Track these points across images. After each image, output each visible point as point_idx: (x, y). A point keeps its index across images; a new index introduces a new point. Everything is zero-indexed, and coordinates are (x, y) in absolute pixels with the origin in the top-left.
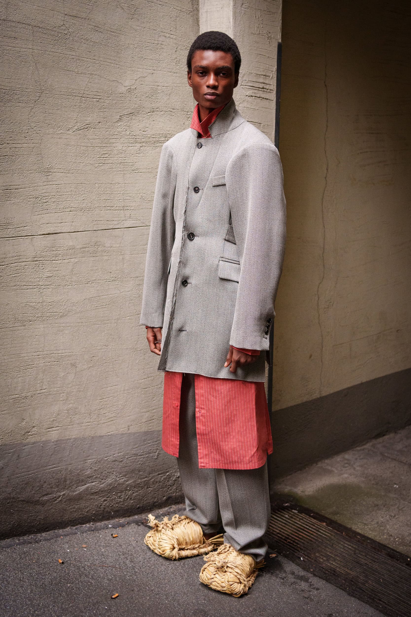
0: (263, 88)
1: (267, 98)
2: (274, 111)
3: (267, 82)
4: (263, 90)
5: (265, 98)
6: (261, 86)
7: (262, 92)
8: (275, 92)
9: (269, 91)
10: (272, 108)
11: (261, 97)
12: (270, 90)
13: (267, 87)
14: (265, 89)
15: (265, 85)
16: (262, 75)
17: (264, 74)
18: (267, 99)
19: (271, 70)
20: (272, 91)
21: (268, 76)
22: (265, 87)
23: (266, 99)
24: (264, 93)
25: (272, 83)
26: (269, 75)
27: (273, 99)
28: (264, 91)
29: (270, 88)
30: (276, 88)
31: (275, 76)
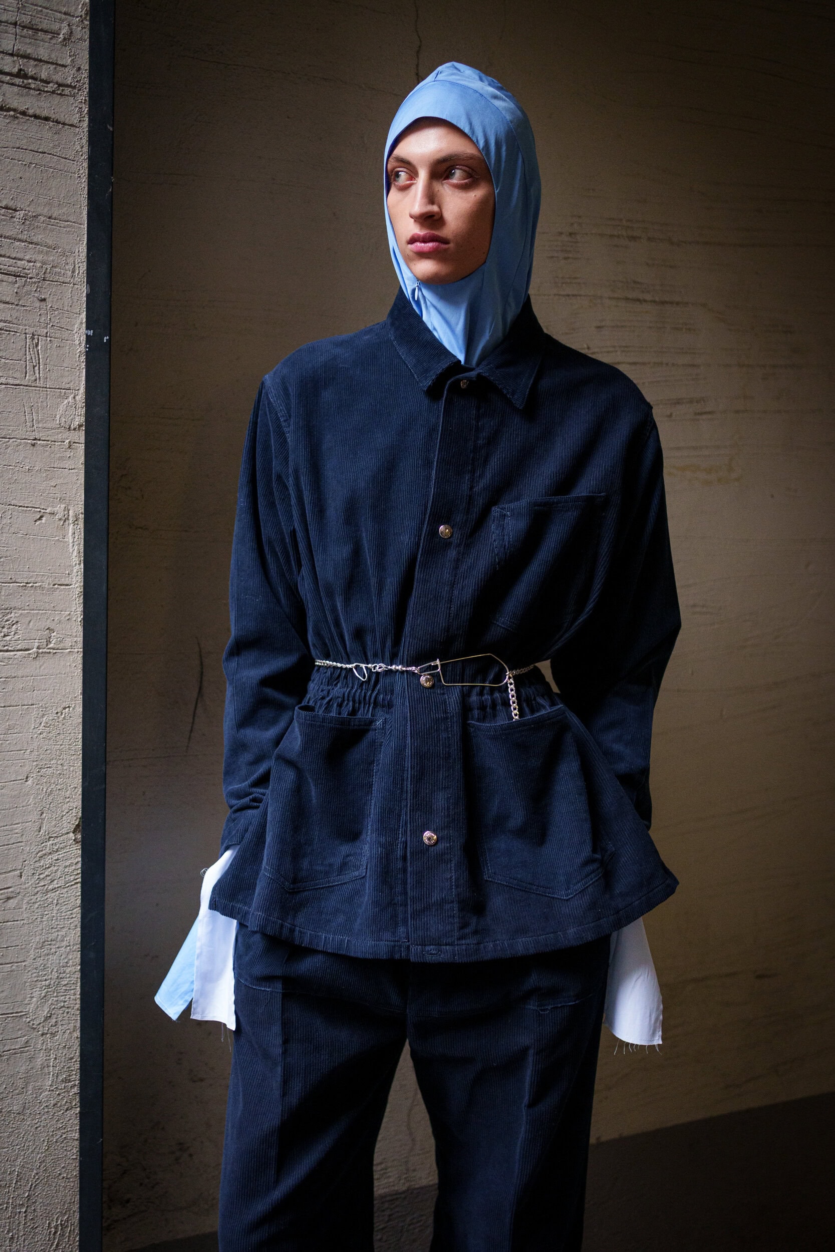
0: (21, 74)
1: (45, 113)
2: (82, 168)
3: (43, 53)
4: (18, 81)
5: (31, 112)
6: (9, 64)
7: (16, 89)
8: (83, 95)
9: (51, 87)
10: (71, 154)
11: (15, 110)
12: (60, 85)
13: (44, 72)
14: (34, 78)
15: (32, 62)
16: (15, 24)
17: (26, 19)
18: (47, 119)
19: (64, 10)
20: (67, 91)
21: (46, 32)
22: (31, 71)
23: (36, 117)
24: (28, 95)
25: (69, 61)
26: (55, 27)
27: (75, 122)
28: (27, 87)
29: (58, 78)
30: (87, 81)
31: (83, 33)
